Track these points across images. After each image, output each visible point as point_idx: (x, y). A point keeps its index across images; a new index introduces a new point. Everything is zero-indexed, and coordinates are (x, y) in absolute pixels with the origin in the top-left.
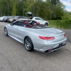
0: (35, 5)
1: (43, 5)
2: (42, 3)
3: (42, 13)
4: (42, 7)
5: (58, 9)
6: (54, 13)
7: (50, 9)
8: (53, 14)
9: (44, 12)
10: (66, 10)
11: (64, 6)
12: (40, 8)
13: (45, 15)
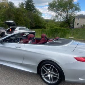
0: (7, 11)
1: (18, 11)
2: (16, 9)
3: (17, 21)
4: (17, 15)
5: (35, 17)
6: (32, 21)
7: (27, 17)
8: (31, 23)
9: (20, 20)
10: (43, 17)
11: (41, 13)
12: (15, 15)
13: (22, 23)
